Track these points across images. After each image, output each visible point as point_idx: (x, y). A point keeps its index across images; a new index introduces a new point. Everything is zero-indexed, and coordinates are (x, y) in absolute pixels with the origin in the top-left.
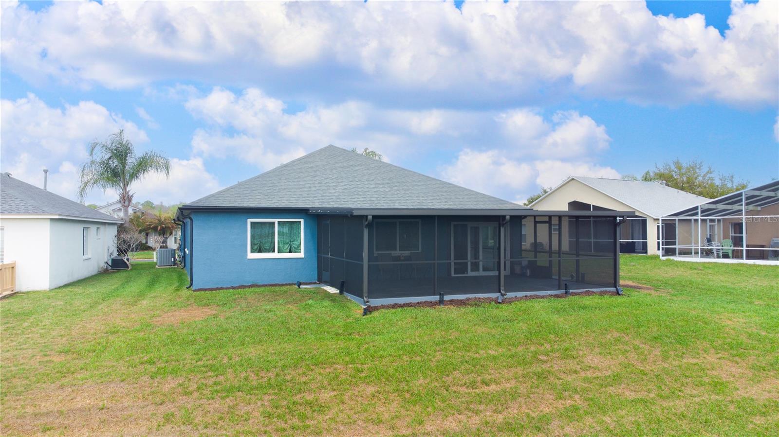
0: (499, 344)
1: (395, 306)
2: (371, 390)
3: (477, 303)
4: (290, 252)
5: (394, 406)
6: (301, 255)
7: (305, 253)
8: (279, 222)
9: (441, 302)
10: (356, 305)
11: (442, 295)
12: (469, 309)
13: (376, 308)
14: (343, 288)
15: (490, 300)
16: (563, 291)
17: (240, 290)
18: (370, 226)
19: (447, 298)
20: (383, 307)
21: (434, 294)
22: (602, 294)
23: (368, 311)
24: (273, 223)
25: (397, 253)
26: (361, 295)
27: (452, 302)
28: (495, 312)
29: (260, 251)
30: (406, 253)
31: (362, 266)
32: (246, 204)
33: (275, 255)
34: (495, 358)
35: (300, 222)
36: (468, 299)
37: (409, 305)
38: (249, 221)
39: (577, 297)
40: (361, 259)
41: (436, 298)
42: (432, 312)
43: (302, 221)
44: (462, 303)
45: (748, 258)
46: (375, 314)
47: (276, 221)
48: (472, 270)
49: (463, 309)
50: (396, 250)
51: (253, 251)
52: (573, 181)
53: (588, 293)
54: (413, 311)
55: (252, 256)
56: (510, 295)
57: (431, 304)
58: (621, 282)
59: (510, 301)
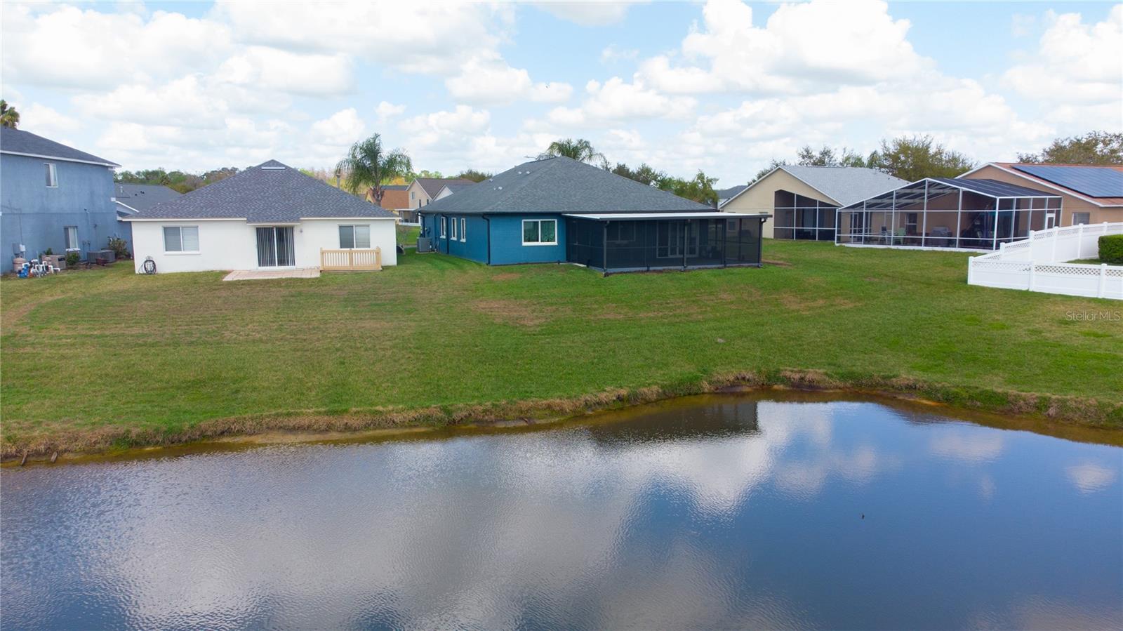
0: (677, 290)
1: (621, 273)
2: (614, 305)
3: (669, 271)
4: (548, 241)
5: (626, 310)
6: (555, 243)
7: (558, 242)
8: (541, 222)
9: (648, 271)
10: (600, 273)
11: (648, 267)
12: (665, 274)
13: (611, 274)
14: (589, 264)
15: (677, 270)
16: (723, 265)
17: (526, 265)
18: (607, 227)
19: (651, 268)
20: (614, 273)
21: (644, 266)
22: (747, 267)
23: (606, 275)
24: (538, 222)
25: (618, 242)
26: (602, 266)
27: (654, 271)
28: (679, 276)
29: (529, 241)
30: (625, 242)
31: (603, 250)
32: (522, 210)
33: (539, 243)
34: (673, 295)
35: (554, 221)
36: (664, 270)
37: (630, 272)
38: (523, 221)
39: (732, 269)
40: (602, 245)
41: (645, 269)
42: (643, 276)
43: (556, 221)
44: (661, 271)
45: (926, 244)
46: (611, 276)
47: (540, 221)
48: (671, 254)
49: (660, 275)
50: (618, 240)
51: (525, 241)
52: (779, 172)
53: (739, 267)
54: (632, 275)
55: (525, 244)
56: (689, 267)
57: (642, 272)
58: (763, 260)
59: (689, 271)
